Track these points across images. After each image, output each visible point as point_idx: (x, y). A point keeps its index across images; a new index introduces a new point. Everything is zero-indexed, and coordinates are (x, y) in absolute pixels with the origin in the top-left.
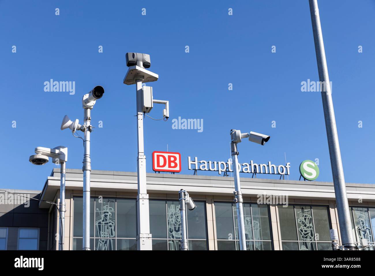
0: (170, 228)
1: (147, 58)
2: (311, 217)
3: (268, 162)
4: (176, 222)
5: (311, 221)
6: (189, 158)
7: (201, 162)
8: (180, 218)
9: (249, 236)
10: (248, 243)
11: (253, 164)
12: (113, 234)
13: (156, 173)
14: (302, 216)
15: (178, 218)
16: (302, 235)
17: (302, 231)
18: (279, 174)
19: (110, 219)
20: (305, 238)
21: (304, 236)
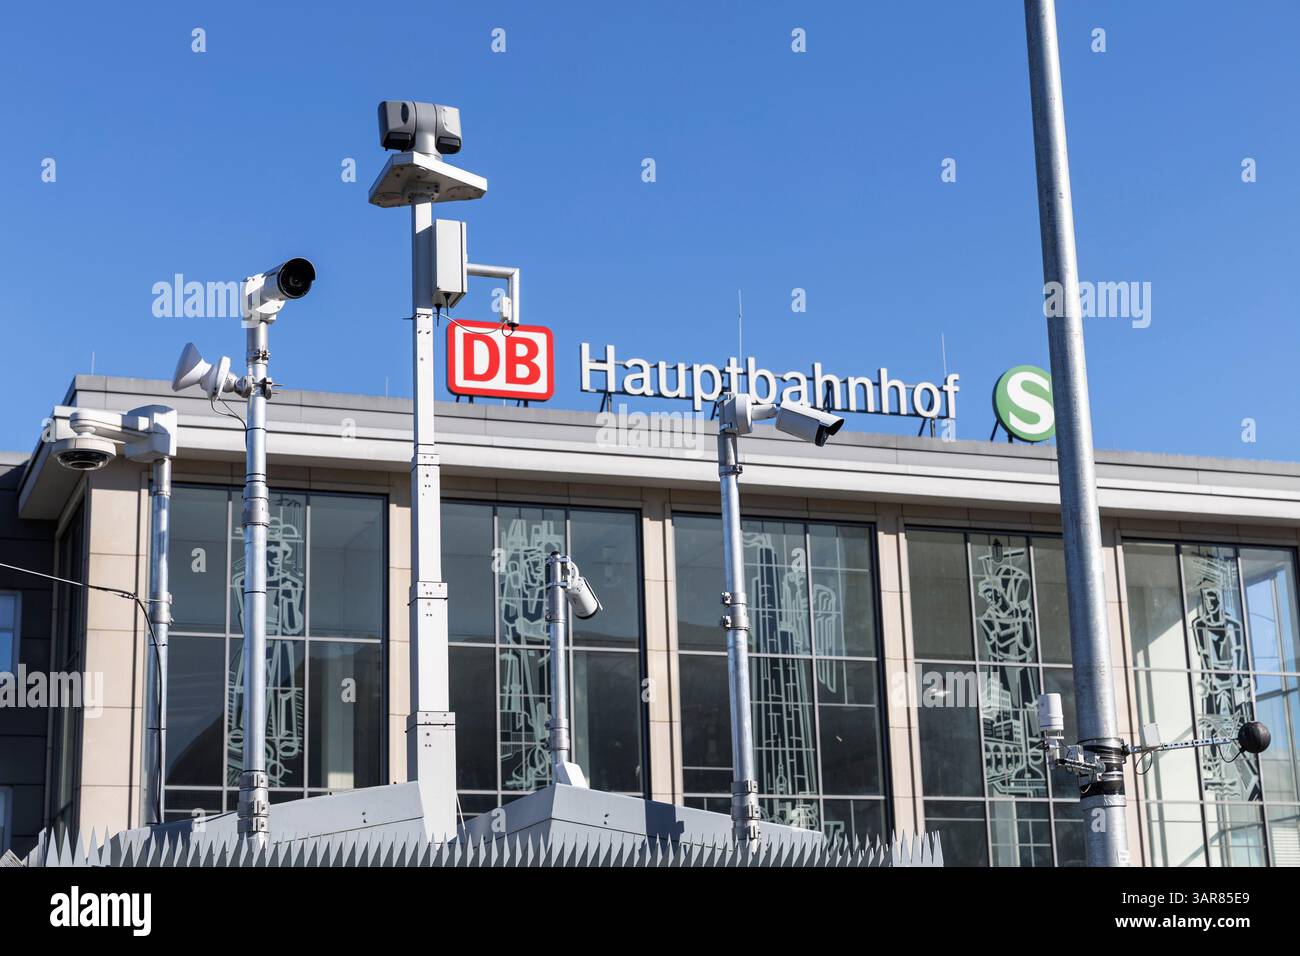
0: (507, 607)
1: (451, 121)
2: (1025, 576)
3: (879, 372)
4: (530, 583)
5: (1025, 589)
6: (586, 347)
7: (629, 364)
8: (542, 568)
9: (795, 641)
10: (793, 666)
11: (823, 374)
12: (297, 624)
13: (457, 400)
14: (994, 572)
15: (537, 569)
16: (990, 640)
17: (992, 627)
18: (917, 415)
19: (286, 567)
20: (1001, 653)
21: (997, 643)
